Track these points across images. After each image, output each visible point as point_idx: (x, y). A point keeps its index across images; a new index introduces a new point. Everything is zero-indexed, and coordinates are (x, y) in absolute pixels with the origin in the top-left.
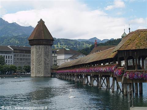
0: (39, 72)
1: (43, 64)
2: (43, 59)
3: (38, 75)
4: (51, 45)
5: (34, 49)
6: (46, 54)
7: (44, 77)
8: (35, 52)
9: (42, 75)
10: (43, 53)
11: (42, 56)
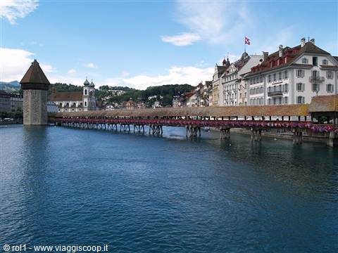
0: (35, 120)
1: (40, 111)
2: (40, 106)
3: (34, 124)
4: (48, 89)
5: (28, 94)
6: (44, 100)
7: (42, 125)
8: (30, 98)
9: (39, 123)
10: (40, 99)
11: (40, 102)
